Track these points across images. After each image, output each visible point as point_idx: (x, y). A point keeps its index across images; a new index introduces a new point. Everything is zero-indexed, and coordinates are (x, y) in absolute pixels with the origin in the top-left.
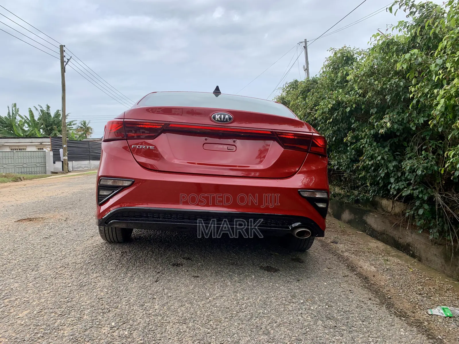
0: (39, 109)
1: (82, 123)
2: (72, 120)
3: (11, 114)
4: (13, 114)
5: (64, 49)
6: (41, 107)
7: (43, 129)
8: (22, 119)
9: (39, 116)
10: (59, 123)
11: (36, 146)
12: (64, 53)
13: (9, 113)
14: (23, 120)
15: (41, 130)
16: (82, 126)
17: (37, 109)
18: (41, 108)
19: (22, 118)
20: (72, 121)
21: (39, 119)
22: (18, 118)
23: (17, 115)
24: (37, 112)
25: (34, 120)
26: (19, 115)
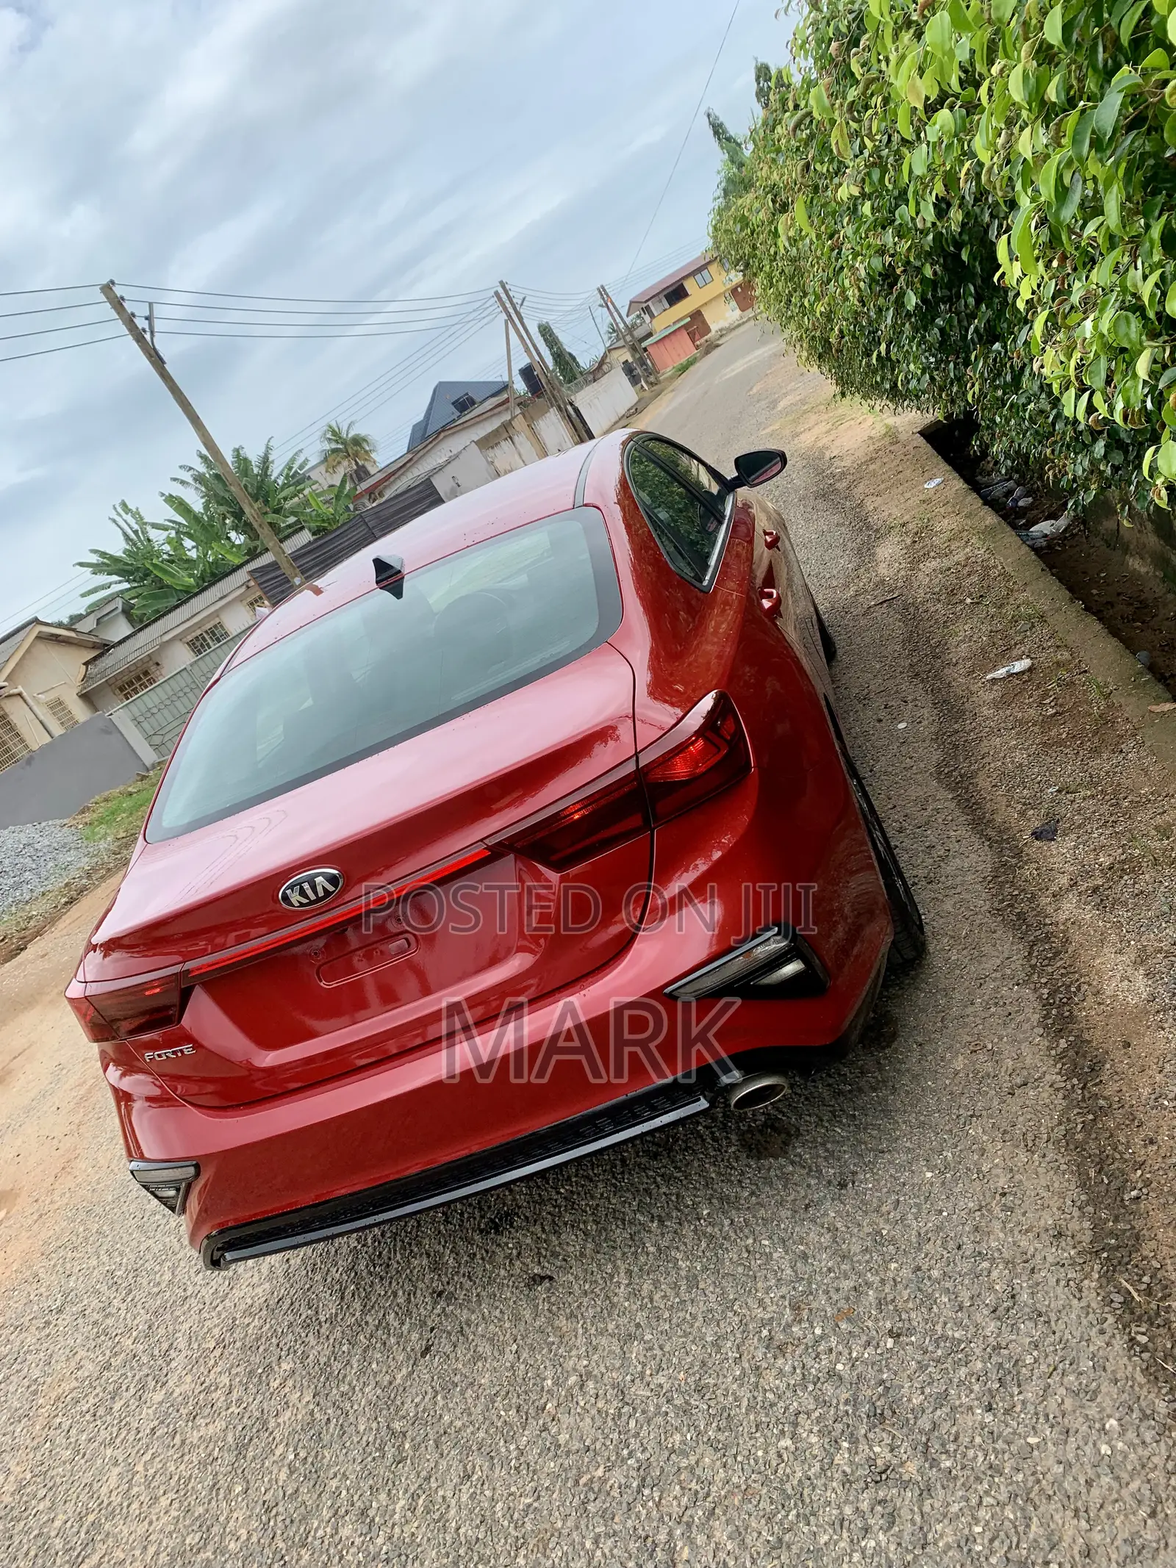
0: (187, 477)
1: (329, 435)
2: (290, 455)
3: (133, 536)
4: (136, 532)
5: (118, 291)
6: (191, 468)
7: (235, 528)
8: (167, 533)
9: (202, 497)
10: (261, 487)
11: (240, 599)
12: (126, 305)
13: (125, 534)
14: (173, 534)
15: (233, 535)
16: (334, 446)
17: (183, 482)
18: (191, 472)
19: (166, 530)
20: (293, 460)
21: (206, 507)
22: (157, 536)
23: (148, 528)
24: (189, 489)
25: (196, 518)
26: (155, 526)
